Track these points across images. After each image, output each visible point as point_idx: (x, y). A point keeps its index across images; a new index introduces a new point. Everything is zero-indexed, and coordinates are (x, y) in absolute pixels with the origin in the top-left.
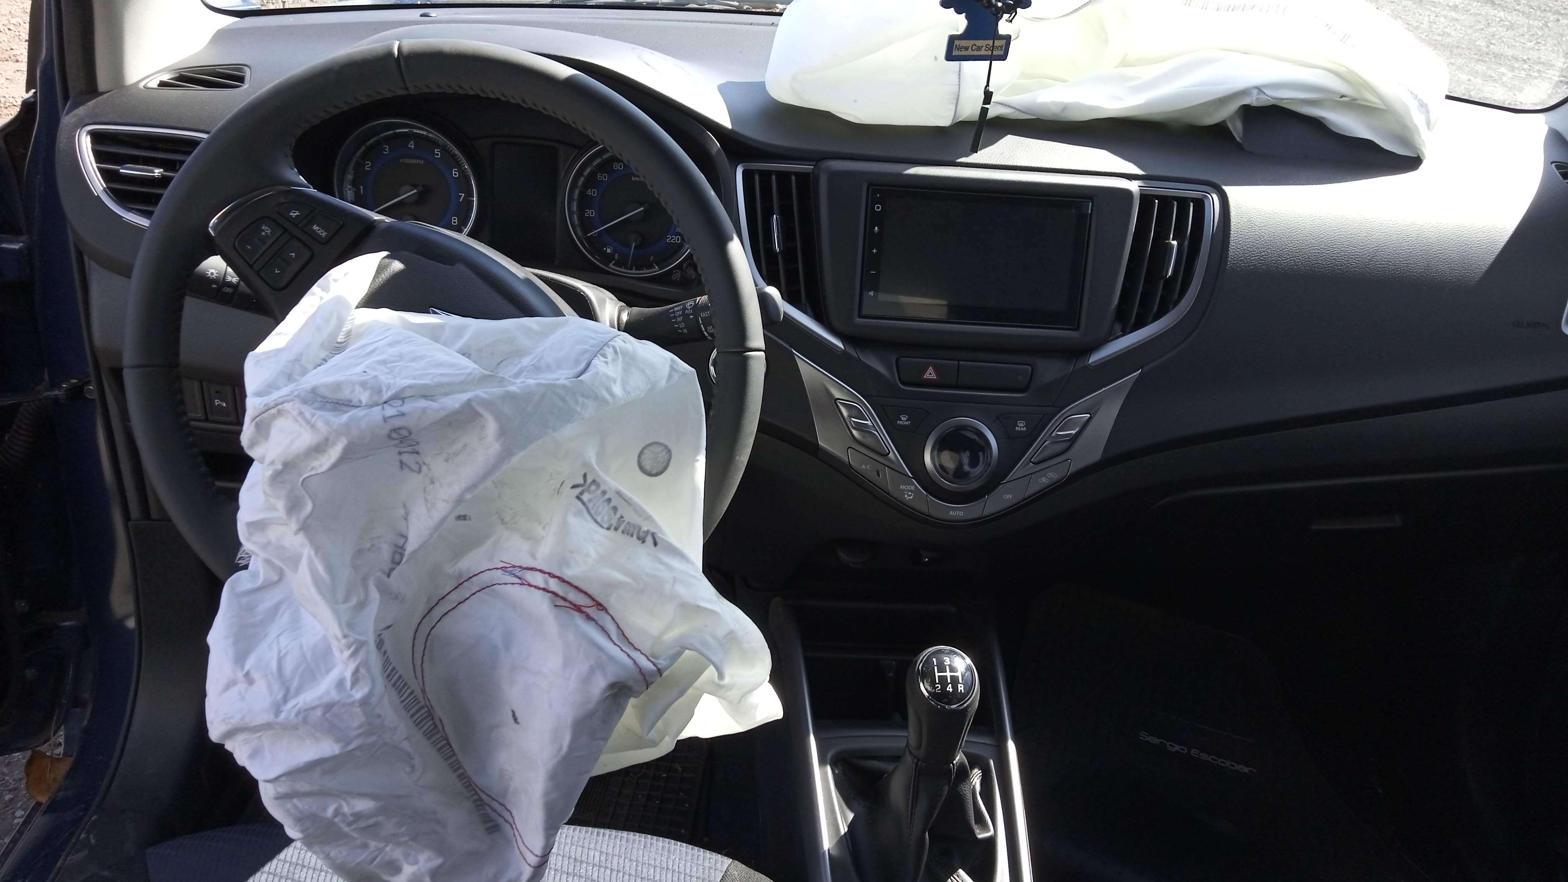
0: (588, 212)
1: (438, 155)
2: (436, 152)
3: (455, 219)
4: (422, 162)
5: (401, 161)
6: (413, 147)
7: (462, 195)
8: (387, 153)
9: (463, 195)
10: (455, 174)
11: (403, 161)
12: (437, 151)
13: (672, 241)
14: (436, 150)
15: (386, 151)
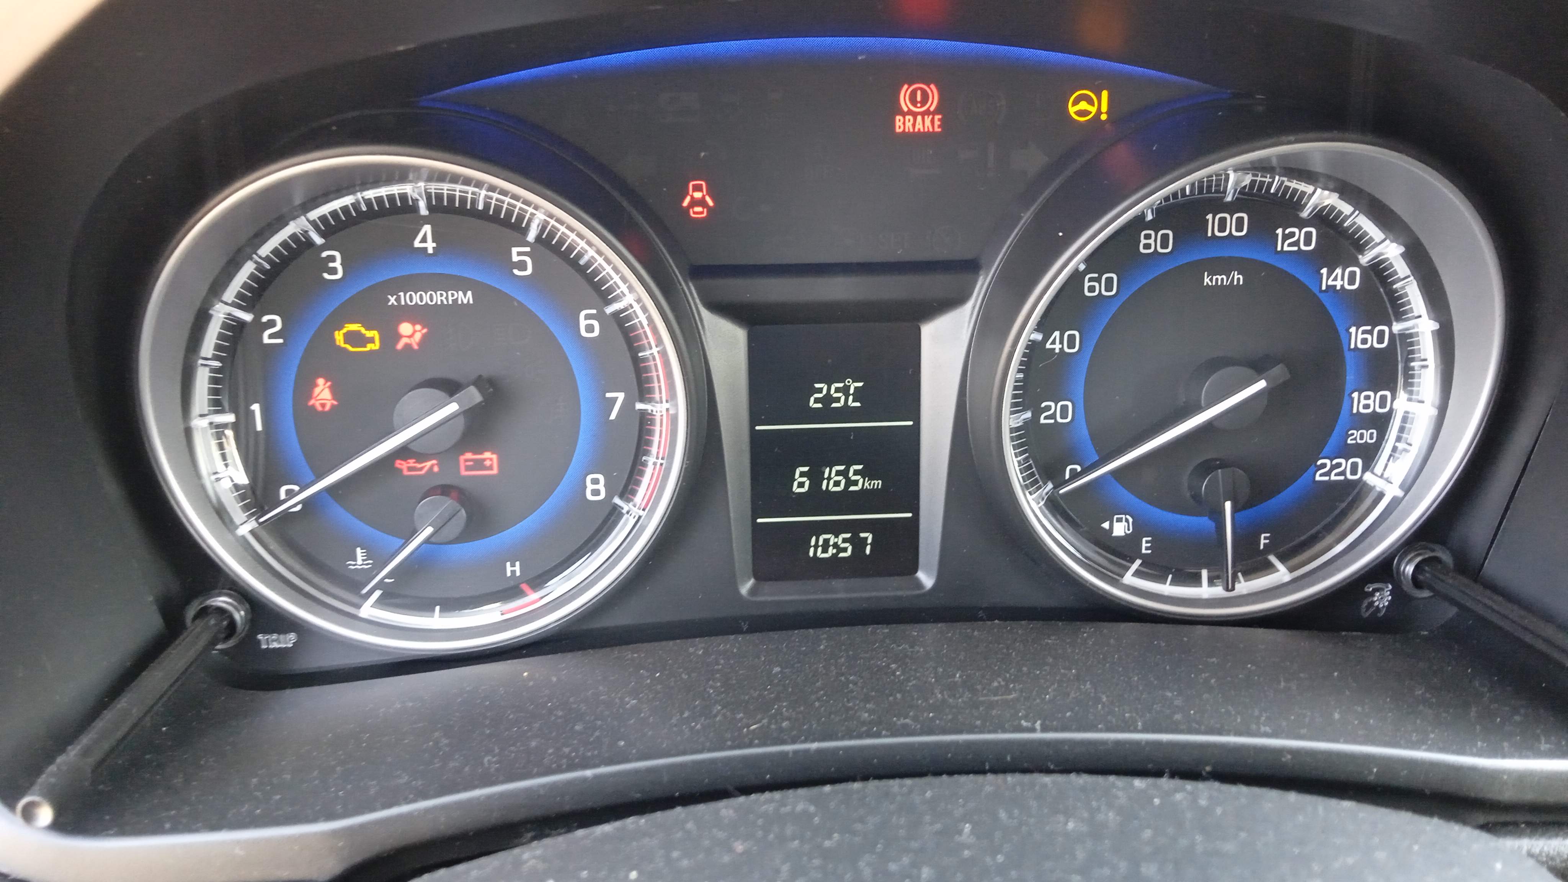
0: (1048, 408)
1: (522, 266)
2: (515, 258)
3: (595, 482)
4: (466, 298)
5: (392, 300)
6: (430, 246)
7: (616, 399)
8: (339, 275)
9: (621, 396)
10: (590, 329)
11: (398, 300)
12: (519, 254)
13: (1333, 478)
14: (515, 250)
15: (334, 271)
